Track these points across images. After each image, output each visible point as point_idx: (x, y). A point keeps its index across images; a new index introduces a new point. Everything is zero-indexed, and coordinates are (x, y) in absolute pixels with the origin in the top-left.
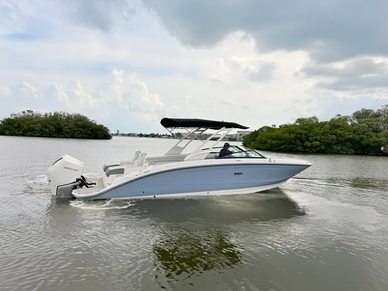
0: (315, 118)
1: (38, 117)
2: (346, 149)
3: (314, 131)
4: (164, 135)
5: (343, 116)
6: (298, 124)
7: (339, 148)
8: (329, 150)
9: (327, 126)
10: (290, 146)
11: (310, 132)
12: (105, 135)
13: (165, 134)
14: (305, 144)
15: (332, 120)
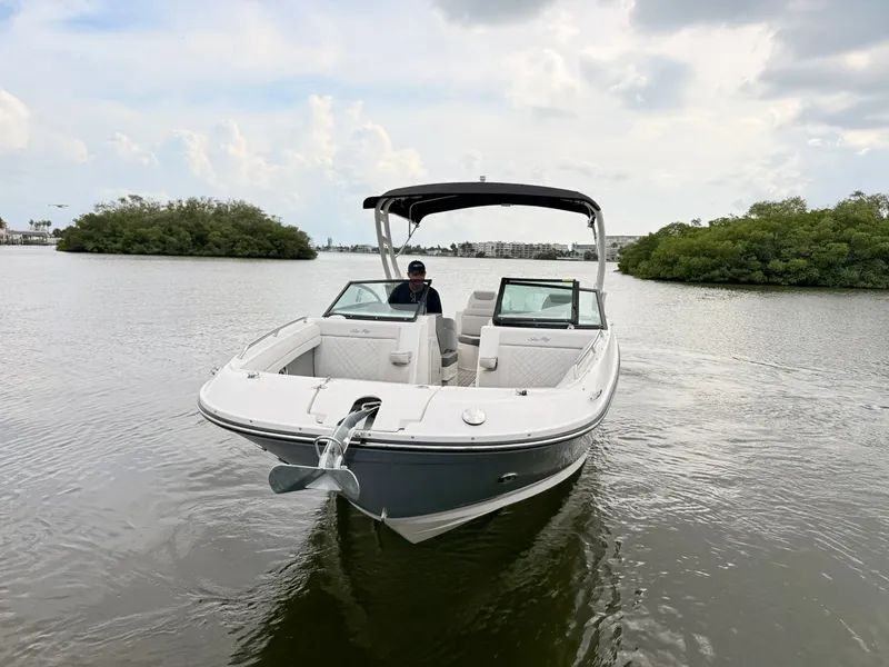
0: (797, 201)
1: (153, 210)
2: (874, 278)
3: (794, 233)
4: (432, 249)
5: (870, 195)
6: (753, 217)
7: (856, 274)
8: (830, 280)
9: (828, 221)
10: (734, 270)
11: (783, 236)
12: (301, 250)
13: (435, 247)
14: (769, 266)
15: (842, 206)
